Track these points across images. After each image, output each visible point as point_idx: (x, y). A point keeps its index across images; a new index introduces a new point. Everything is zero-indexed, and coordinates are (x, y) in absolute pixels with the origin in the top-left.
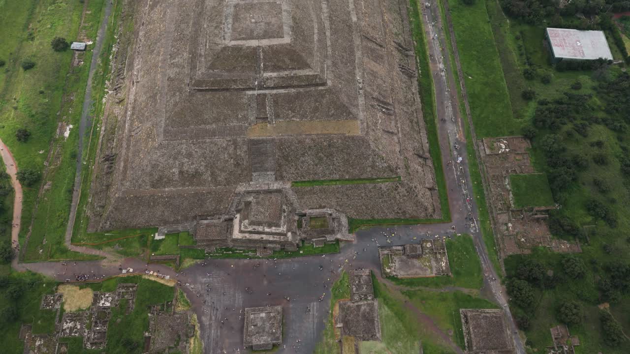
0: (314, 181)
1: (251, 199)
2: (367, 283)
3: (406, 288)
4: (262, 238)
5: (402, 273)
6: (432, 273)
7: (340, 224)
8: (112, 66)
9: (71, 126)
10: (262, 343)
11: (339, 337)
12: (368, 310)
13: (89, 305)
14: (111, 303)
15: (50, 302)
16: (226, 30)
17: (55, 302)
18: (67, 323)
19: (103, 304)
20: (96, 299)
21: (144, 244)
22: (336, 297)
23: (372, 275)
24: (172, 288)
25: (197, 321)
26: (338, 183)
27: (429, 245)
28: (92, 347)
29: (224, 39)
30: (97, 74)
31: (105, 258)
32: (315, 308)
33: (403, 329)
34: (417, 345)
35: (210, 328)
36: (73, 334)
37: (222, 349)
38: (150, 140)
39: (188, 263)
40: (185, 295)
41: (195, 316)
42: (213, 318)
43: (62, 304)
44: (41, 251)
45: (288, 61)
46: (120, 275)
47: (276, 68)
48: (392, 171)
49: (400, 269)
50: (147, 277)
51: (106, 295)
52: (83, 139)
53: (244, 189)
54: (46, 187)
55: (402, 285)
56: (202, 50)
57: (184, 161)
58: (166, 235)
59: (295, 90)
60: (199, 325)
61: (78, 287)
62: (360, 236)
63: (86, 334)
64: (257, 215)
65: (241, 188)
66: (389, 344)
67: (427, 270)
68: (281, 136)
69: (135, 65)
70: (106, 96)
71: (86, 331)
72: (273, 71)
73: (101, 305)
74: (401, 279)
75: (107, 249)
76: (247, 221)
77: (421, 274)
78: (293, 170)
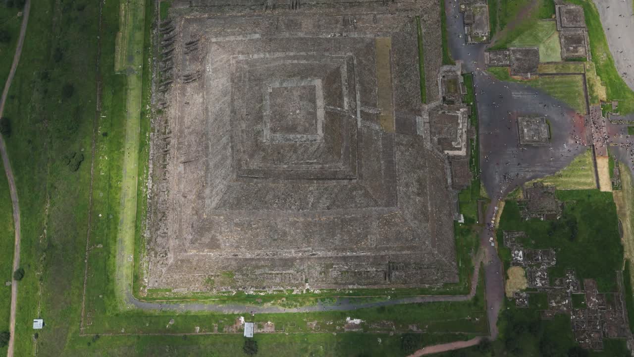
0: (421, 85)
1: (436, 139)
2: (496, 54)
3: (498, 27)
4: (465, 131)
5: (486, 29)
6: (485, 7)
7: (449, 71)
8: (274, 291)
9: (348, 319)
10: (546, 131)
11: (537, 76)
12: (520, 53)
13: (522, 269)
14: (519, 251)
15: (521, 301)
16: (304, 139)
17: (521, 297)
18: (537, 284)
19: (520, 257)
20: (517, 264)
21: (469, 231)
22: (507, 78)
23: (489, 50)
24: (506, 204)
25: (529, 182)
26: (422, 66)
27: (463, 7)
28: (554, 260)
29: (315, 140)
30: (284, 305)
31: (482, 262)
32: (516, 93)
33: (529, 31)
34: (540, 23)
35: (535, 171)
36: (546, 277)
37: (550, 161)
38: (393, 220)
39: (483, 193)
40: (510, 193)
41: (527, 183)
42: (527, 169)
43: (522, 291)
44: (477, 319)
45: (335, 86)
46: (496, 247)
47: (341, 97)
48: (413, 21)
49: (483, 29)
50: (497, 225)
51: (513, 256)
52: (362, 304)
53: (429, 143)
54: (415, 329)
55: (496, 29)
56: (316, 167)
57: (411, 191)
58: (460, 213)
59: (357, 85)
60: (533, 180)
61: (508, 281)
62: (457, 57)
63: (544, 267)
64: (451, 133)
65: (428, 145)
66: (540, 42)
67: (483, 10)
68: (393, 103)
69: (290, 256)
70: (312, 291)
71: (542, 267)
72: (343, 101)
73: (522, 258)
74: (491, 29)
75: (473, 263)
76: (453, 143)
77: (487, 14)
78: (415, 101)
